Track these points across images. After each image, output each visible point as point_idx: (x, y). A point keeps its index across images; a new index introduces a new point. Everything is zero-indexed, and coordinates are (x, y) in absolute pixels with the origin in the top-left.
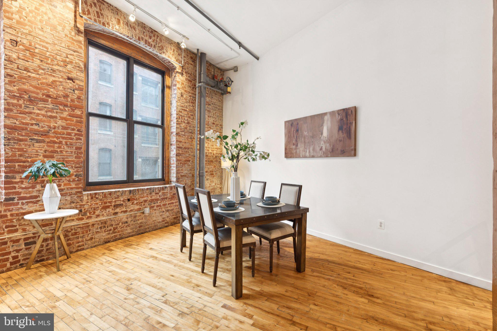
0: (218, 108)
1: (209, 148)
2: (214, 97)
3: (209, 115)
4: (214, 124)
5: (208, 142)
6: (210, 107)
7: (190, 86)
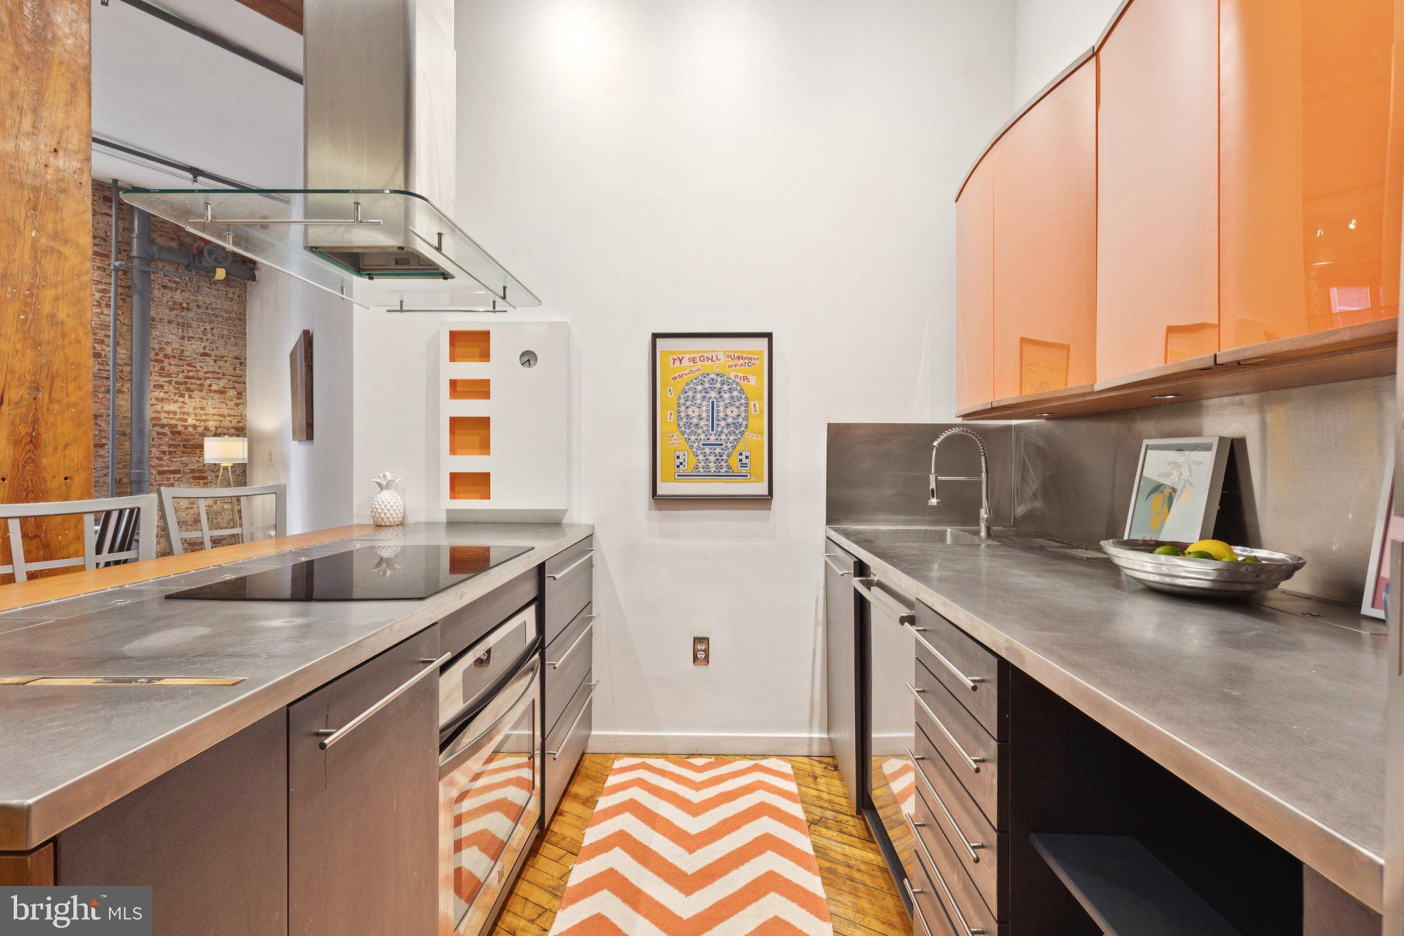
0: (226, 316)
1: (188, 414)
2: (206, 290)
3: (186, 334)
4: (204, 354)
5: (181, 399)
6: (190, 314)
7: (99, 268)
